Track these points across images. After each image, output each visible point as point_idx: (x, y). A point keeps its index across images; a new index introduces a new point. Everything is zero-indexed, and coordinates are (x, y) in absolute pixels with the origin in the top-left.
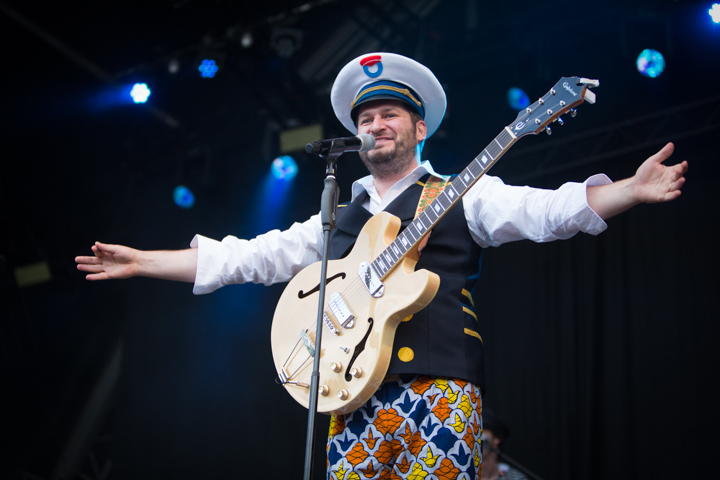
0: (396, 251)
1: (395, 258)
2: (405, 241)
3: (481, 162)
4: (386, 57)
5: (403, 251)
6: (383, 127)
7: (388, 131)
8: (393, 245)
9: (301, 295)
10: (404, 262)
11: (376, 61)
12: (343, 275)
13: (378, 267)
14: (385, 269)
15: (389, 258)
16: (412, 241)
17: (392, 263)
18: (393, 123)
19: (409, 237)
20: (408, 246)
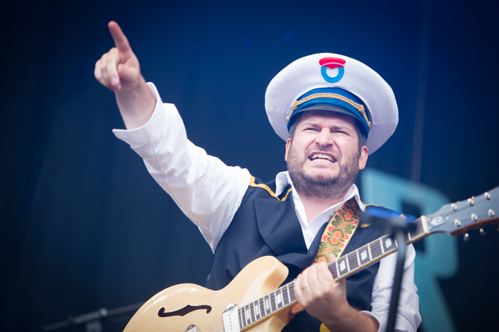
0: (267, 305)
1: (263, 313)
2: (279, 299)
3: (384, 244)
4: (352, 64)
5: (274, 308)
6: (331, 142)
7: (335, 148)
8: (267, 297)
9: (162, 313)
10: (269, 322)
11: (339, 65)
12: (209, 309)
13: (244, 315)
14: (249, 321)
15: (257, 310)
16: (286, 301)
17: (258, 316)
18: (340, 140)
19: (285, 296)
20: (280, 305)
